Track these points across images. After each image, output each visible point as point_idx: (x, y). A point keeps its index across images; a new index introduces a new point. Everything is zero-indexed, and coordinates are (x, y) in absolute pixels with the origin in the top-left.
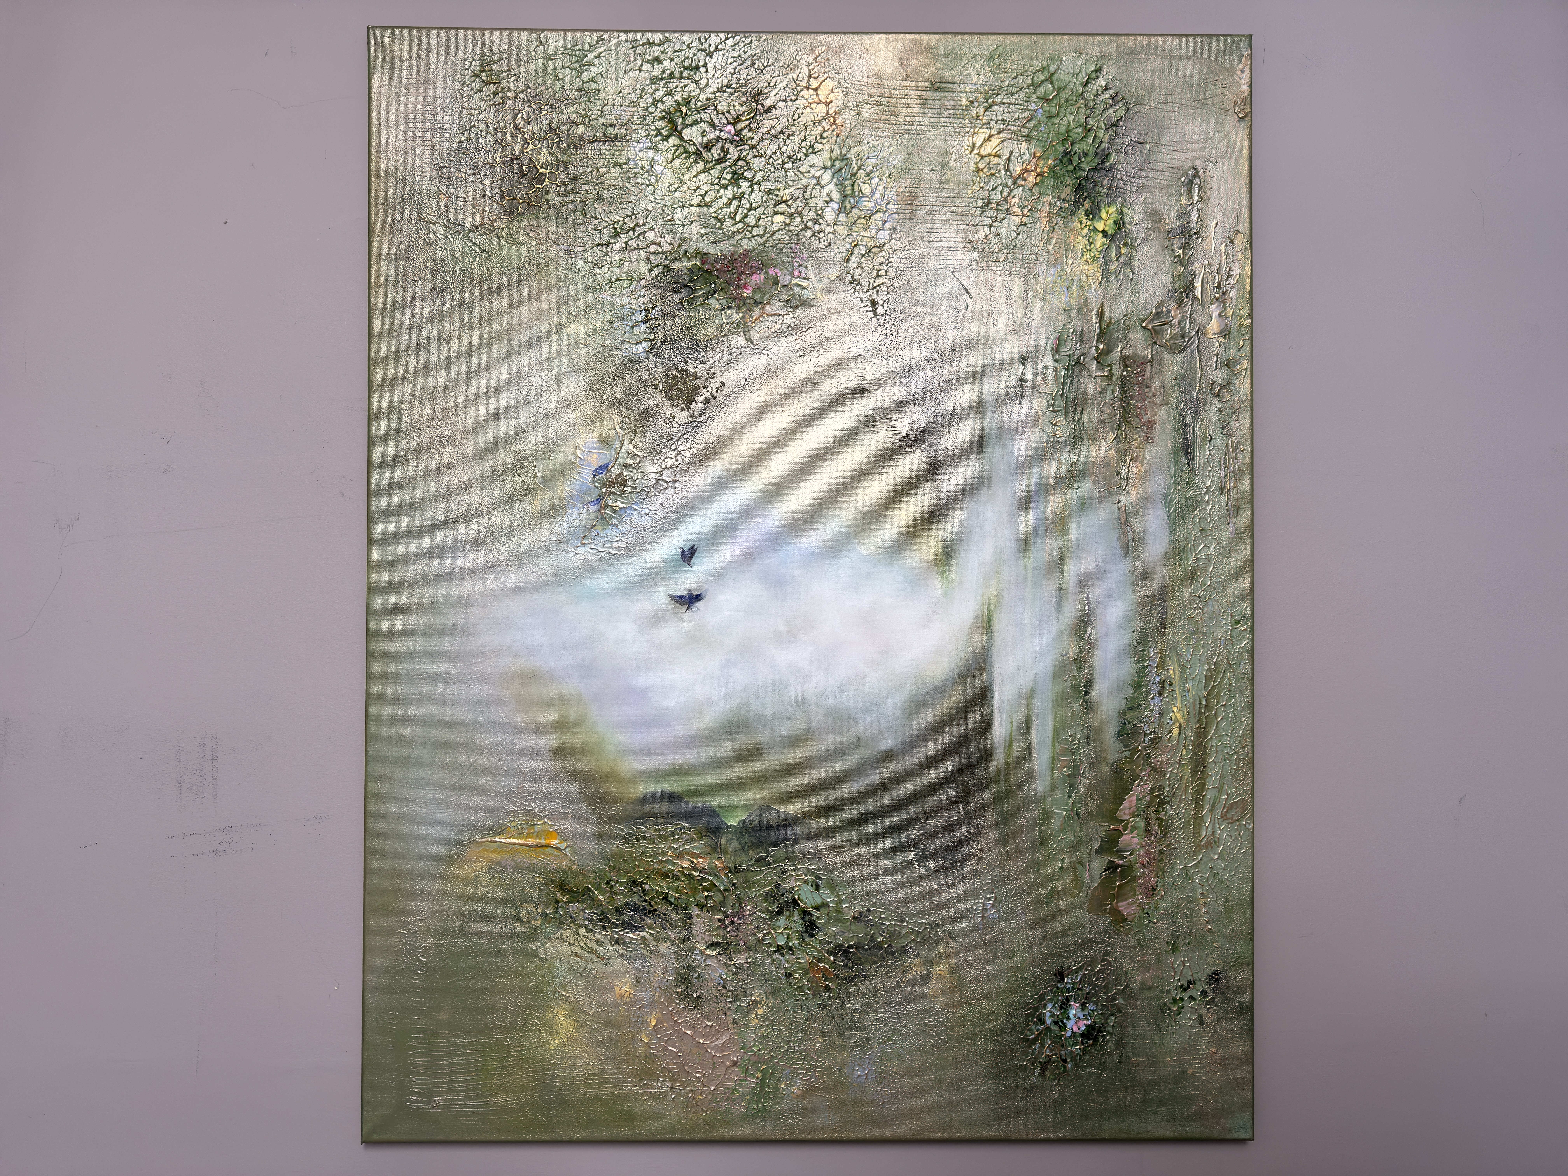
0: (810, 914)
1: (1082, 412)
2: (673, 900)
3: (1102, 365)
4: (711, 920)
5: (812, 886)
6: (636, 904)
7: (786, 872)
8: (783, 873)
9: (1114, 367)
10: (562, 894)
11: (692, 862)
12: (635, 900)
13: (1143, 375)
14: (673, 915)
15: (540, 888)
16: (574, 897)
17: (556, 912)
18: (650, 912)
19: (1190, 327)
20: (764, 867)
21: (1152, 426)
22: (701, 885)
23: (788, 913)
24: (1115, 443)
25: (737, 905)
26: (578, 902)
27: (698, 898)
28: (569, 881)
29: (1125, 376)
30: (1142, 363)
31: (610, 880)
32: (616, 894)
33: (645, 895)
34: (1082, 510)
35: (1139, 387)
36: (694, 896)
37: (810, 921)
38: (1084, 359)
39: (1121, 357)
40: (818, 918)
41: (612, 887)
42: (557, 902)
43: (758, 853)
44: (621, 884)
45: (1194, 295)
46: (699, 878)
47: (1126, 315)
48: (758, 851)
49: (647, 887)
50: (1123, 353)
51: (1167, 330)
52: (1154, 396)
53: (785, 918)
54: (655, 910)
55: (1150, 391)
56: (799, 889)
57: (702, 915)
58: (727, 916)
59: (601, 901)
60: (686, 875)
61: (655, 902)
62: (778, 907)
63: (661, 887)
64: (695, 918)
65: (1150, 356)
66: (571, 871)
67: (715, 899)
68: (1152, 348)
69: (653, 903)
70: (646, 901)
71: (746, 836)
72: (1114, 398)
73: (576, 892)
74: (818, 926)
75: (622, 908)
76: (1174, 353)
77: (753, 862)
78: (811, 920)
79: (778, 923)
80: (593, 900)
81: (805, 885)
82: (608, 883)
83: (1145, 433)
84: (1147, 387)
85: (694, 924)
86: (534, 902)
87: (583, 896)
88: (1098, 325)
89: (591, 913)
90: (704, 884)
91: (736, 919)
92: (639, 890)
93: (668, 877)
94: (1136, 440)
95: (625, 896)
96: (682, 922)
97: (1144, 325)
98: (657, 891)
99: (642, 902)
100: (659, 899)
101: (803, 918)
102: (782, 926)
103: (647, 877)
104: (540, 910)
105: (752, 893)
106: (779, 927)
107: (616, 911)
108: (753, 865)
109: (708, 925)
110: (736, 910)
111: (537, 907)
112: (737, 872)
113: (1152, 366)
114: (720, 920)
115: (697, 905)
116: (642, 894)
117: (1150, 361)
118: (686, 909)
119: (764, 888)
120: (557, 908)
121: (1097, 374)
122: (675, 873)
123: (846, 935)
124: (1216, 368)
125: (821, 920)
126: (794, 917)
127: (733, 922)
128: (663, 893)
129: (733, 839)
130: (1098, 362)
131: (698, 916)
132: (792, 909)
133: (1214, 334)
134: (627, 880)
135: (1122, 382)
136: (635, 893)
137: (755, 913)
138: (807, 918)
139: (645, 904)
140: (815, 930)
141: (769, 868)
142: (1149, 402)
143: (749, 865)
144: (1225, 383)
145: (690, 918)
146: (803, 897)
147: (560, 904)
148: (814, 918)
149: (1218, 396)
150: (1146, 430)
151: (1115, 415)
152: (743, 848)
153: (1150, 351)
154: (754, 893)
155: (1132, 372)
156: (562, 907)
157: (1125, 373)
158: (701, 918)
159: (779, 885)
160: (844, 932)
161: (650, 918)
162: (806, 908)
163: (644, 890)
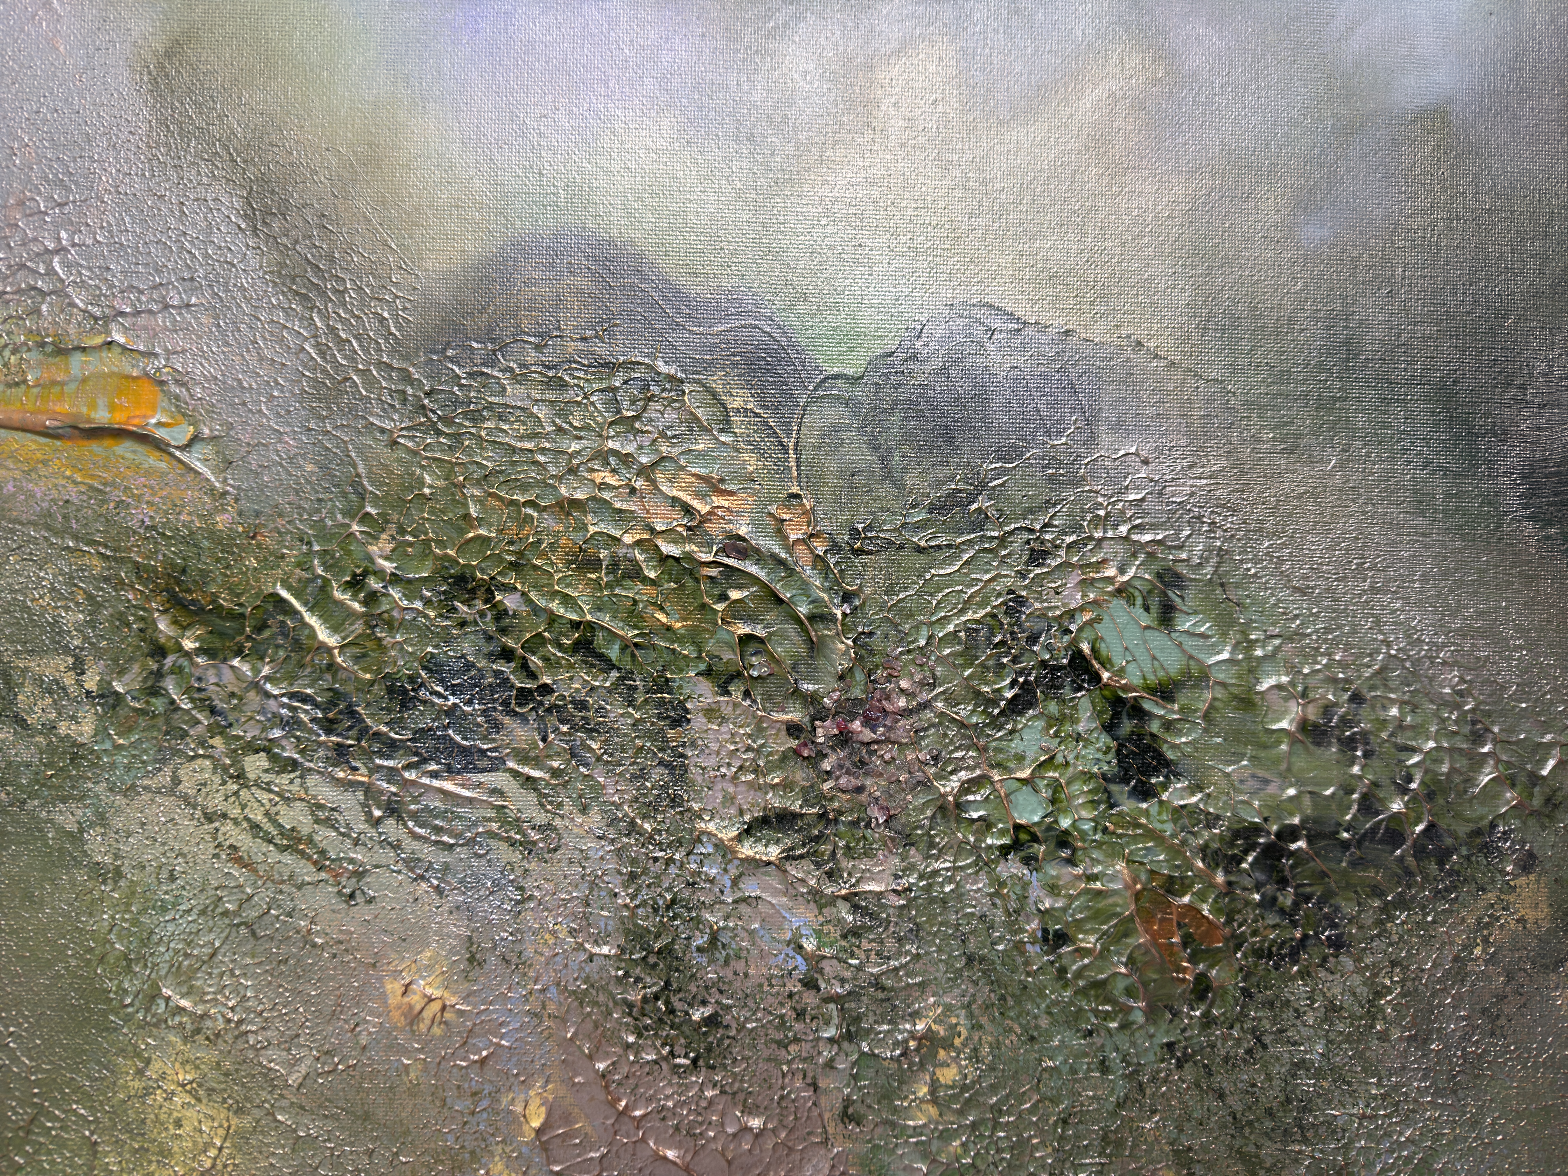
0: (1138, 712)
2: (613, 653)
4: (760, 730)
5: (1147, 609)
6: (469, 666)
7: (1045, 554)
8: (1037, 556)
10: (175, 622)
11: (688, 510)
12: (467, 648)
14: (615, 710)
15: (90, 597)
16: (222, 635)
17: (154, 691)
18: (524, 696)
20: (960, 532)
22: (723, 597)
23: (1053, 708)
25: (859, 676)
26: (239, 652)
27: (710, 646)
28: (204, 573)
31: (366, 573)
32: (391, 626)
33: (503, 631)
36: (694, 637)
37: (1137, 736)
40: (1168, 725)
41: (372, 598)
42: (159, 651)
43: (940, 483)
44: (410, 587)
46: (713, 572)
48: (941, 473)
49: (510, 602)
53: (1040, 724)
54: (546, 689)
56: (1098, 620)
57: (727, 710)
58: (820, 715)
59: (329, 650)
60: (664, 559)
61: (546, 659)
62: (1013, 683)
63: (567, 600)
64: (698, 722)
66: (212, 534)
67: (779, 651)
69: (535, 660)
70: (507, 654)
71: (896, 417)
73: (232, 615)
74: (1170, 755)
75: (412, 679)
77: (919, 516)
78: (1140, 736)
79: (1015, 745)
80: (297, 646)
81: (1118, 604)
82: (355, 584)
85: (694, 745)
86: (67, 650)
87: (259, 629)
89: (292, 696)
90: (735, 595)
91: (856, 725)
92: (482, 614)
93: (595, 564)
95: (425, 634)
96: (649, 735)
98: (552, 619)
99: (492, 657)
100: (560, 646)
101: (1109, 728)
102: (1030, 754)
103: (514, 566)
104: (91, 682)
105: (917, 628)
106: (1020, 758)
107: (390, 690)
108: (918, 527)
109: (749, 749)
110: (858, 693)
111: (79, 668)
112: (858, 552)
114: (793, 730)
115: (708, 673)
116: (492, 628)
118: (665, 685)
119: (962, 611)
120: (159, 675)
122: (622, 552)
123: (1272, 789)
125: (1180, 733)
126: (1075, 721)
127: (844, 739)
128: (576, 625)
129: (847, 428)
131: (710, 713)
132: (1067, 692)
134: (436, 571)
136: (463, 624)
137: (926, 705)
138: (1127, 726)
139: (505, 668)
140: (1156, 771)
141: (983, 539)
143: (904, 525)
145: (680, 720)
146: (1113, 648)
147: (169, 661)
148: (1155, 727)
152: (884, 460)
154: (925, 632)
156: (178, 670)
158: (724, 720)
159: (1021, 601)
160: (1266, 782)
161: (524, 718)
162: (1126, 688)
163: (501, 614)
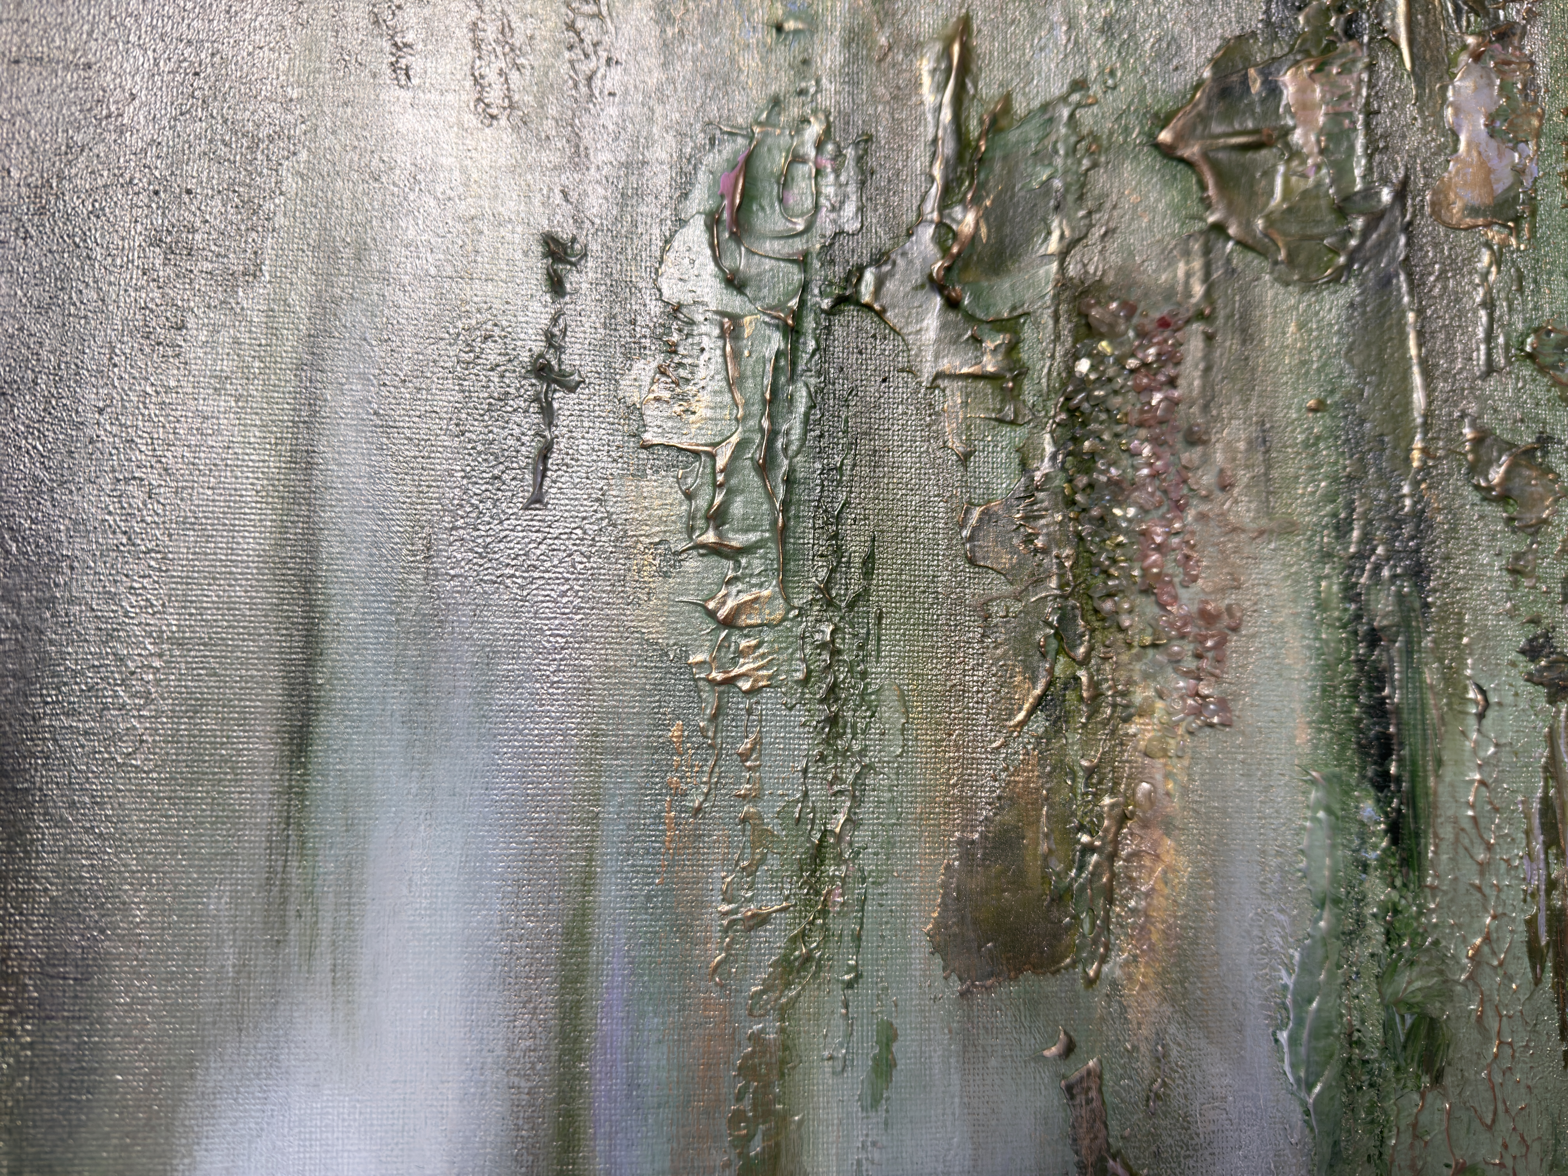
1: (869, 561)
3: (970, 318)
9: (1028, 332)
13: (1172, 382)
19: (1369, 170)
21: (1221, 643)
24: (1040, 724)
29: (1083, 383)
30: (1164, 323)
34: (876, 1101)
35: (1155, 441)
38: (880, 283)
39: (1063, 284)
45: (1378, 28)
47: (1079, 85)
50: (1073, 270)
51: (1269, 174)
52: (1225, 487)
55: (1206, 459)
65: (1198, 290)
68: (1207, 251)
72: (1030, 491)
76: (1308, 285)
83: (1187, 674)
84: (1193, 439)
88: (946, 115)
94: (1145, 711)
97: (1165, 136)
113: (1209, 338)
117: (1200, 316)
121: (945, 365)
124: (1491, 368)
130: (952, 304)
133: (1474, 211)
135: (1072, 412)
142: (1202, 517)
144: (1529, 440)
149: (1504, 498)
150: (1190, 664)
151: (1038, 581)
153: (1197, 264)
155: (1120, 362)
157: (1083, 366)
